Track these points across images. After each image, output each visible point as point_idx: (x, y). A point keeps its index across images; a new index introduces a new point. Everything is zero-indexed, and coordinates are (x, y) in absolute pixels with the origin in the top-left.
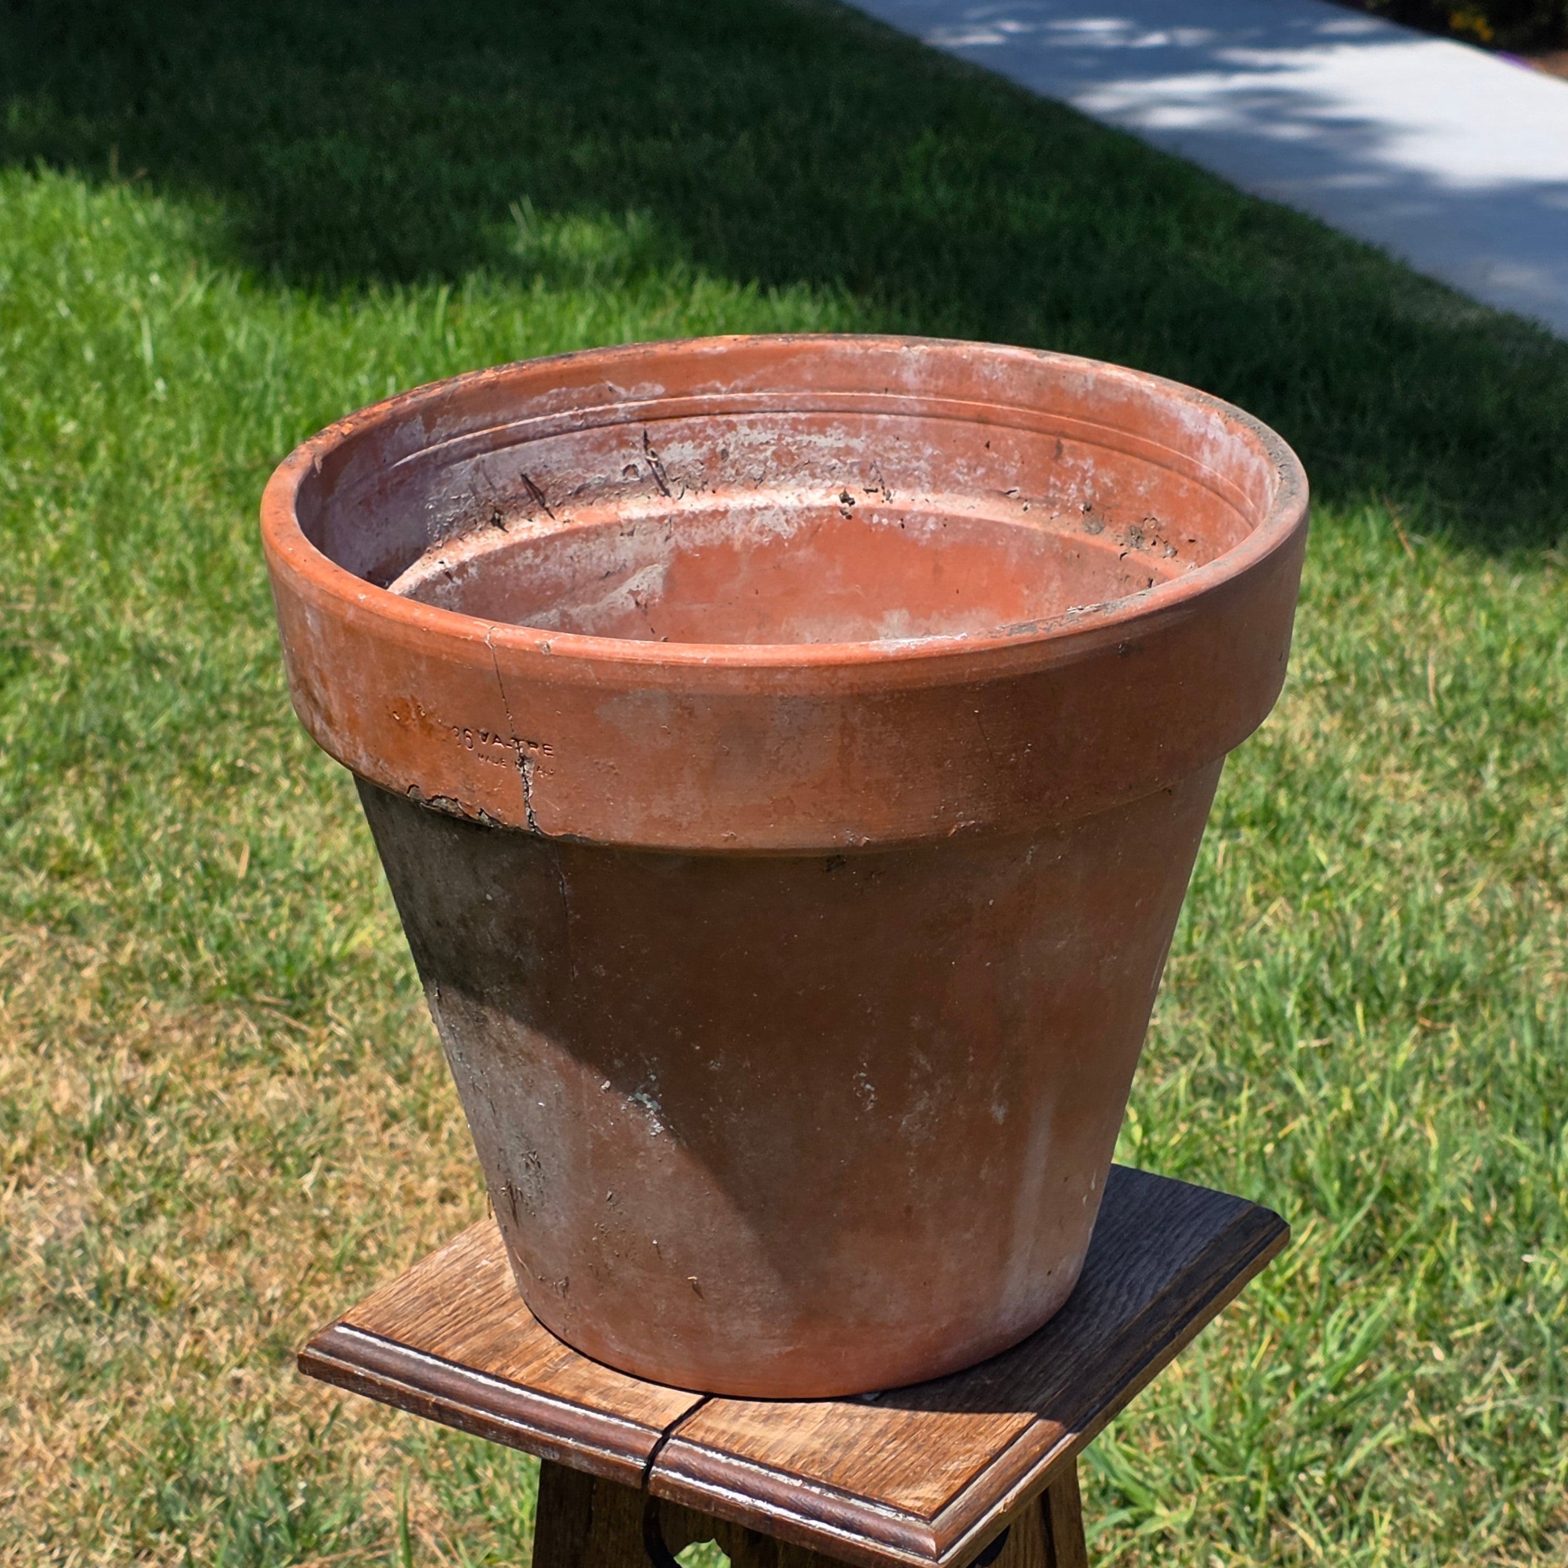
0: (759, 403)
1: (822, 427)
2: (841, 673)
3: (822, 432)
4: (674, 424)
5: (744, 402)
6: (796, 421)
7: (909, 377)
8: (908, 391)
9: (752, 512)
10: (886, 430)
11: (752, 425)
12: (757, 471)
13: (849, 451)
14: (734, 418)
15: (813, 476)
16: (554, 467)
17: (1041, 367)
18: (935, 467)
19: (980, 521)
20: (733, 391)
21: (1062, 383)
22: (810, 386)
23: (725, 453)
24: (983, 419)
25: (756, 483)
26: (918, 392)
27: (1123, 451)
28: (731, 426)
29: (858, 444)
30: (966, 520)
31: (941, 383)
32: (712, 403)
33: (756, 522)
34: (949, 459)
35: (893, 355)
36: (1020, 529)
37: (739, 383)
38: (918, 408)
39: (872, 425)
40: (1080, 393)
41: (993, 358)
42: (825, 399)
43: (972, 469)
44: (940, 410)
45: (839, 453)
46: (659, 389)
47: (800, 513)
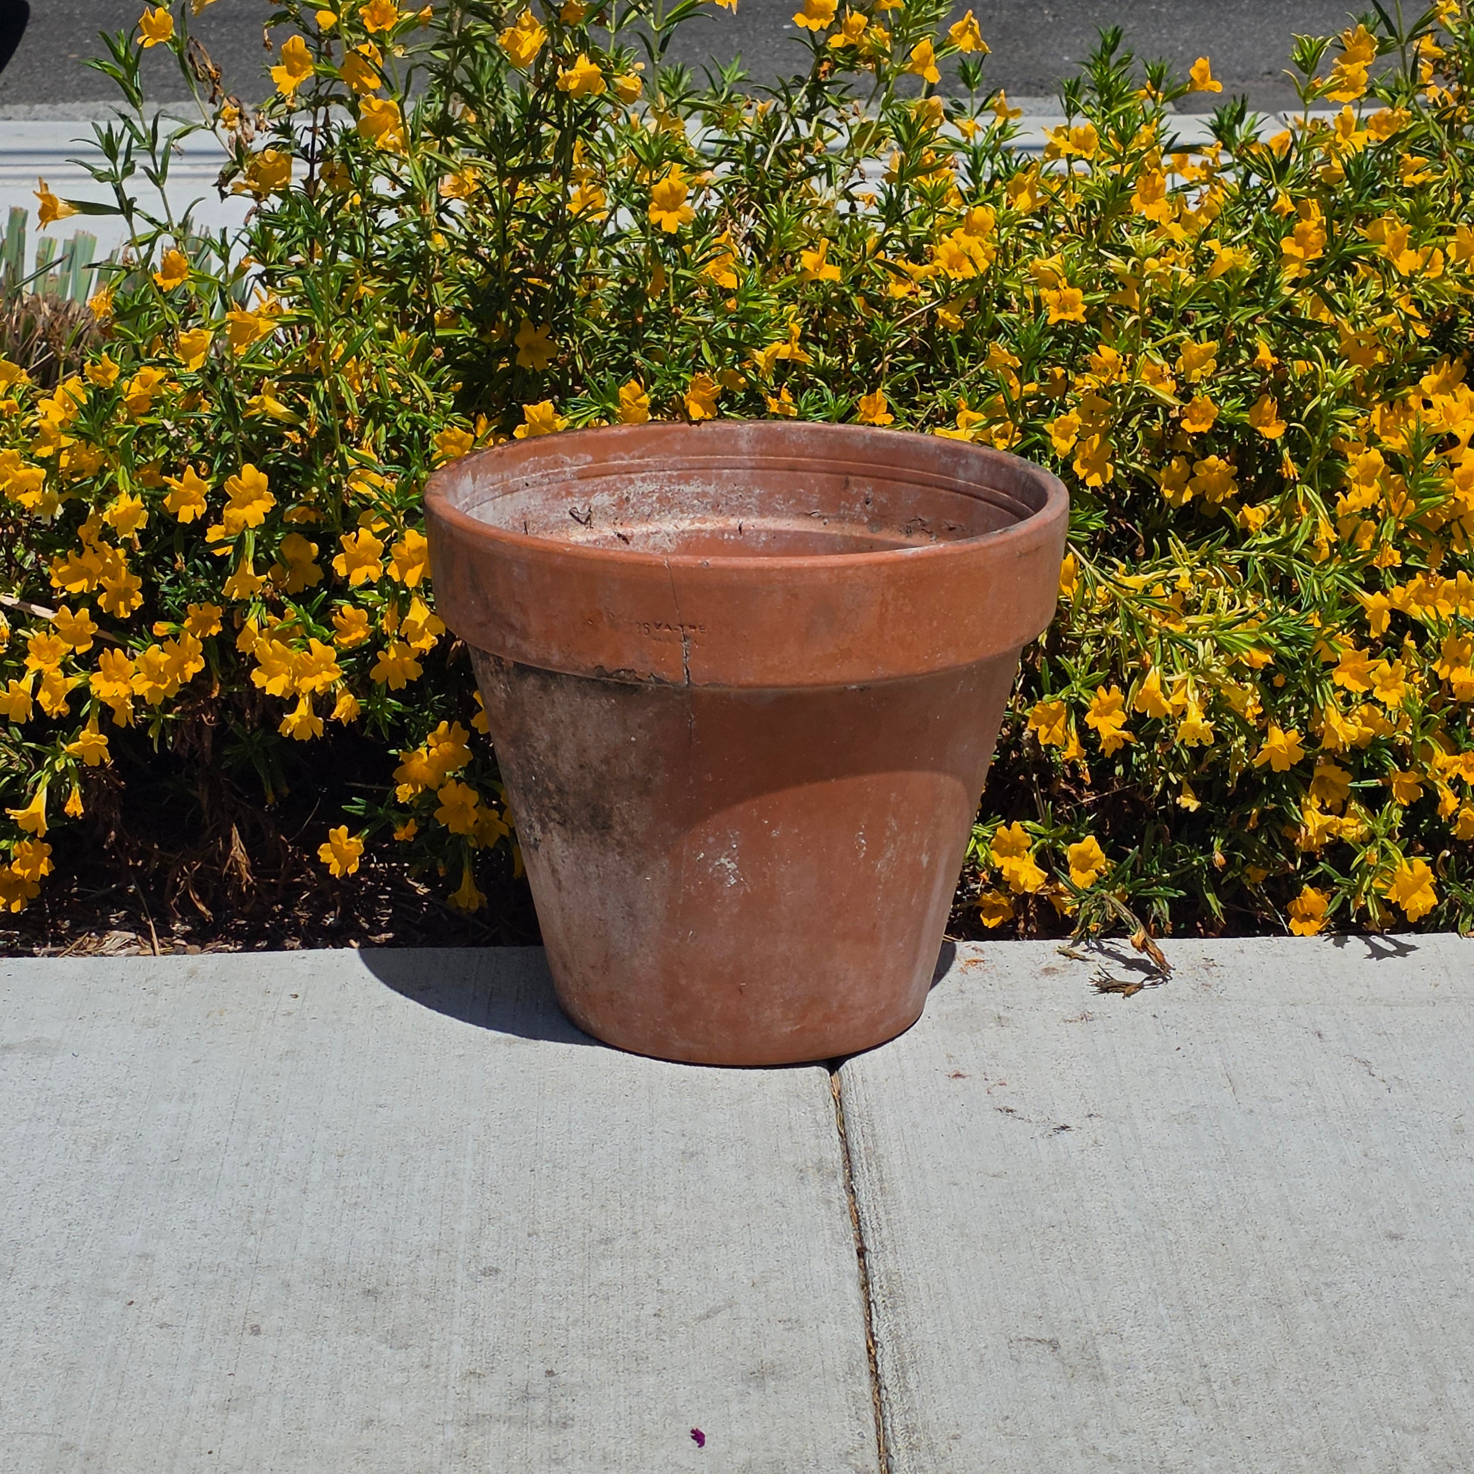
0: (647, 465)
1: (687, 480)
2: (883, 568)
3: (687, 483)
4: (597, 481)
5: (639, 465)
6: (670, 476)
7: (743, 445)
8: (743, 454)
9: (648, 535)
10: (728, 479)
11: (643, 480)
12: (647, 510)
13: (705, 494)
14: (633, 476)
15: (682, 512)
16: (532, 508)
17: (832, 432)
18: (761, 502)
19: (796, 532)
20: (633, 458)
21: (848, 441)
22: (679, 453)
23: (627, 499)
24: (793, 468)
25: (647, 518)
26: (749, 454)
27: (895, 480)
28: (631, 482)
29: (711, 489)
30: (787, 532)
31: (764, 447)
32: (619, 466)
33: (651, 542)
34: (771, 495)
35: (732, 431)
36: (823, 536)
37: (636, 453)
38: (749, 464)
39: (719, 477)
40: (861, 446)
41: (799, 429)
42: (689, 461)
43: (786, 500)
44: (764, 464)
45: (698, 496)
46: (589, 458)
47: (678, 535)
